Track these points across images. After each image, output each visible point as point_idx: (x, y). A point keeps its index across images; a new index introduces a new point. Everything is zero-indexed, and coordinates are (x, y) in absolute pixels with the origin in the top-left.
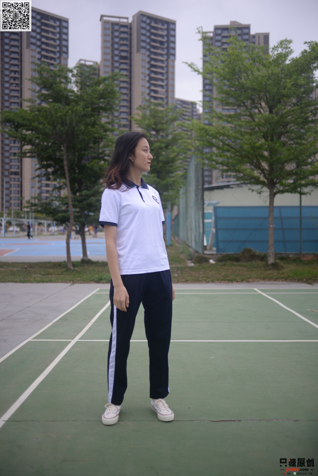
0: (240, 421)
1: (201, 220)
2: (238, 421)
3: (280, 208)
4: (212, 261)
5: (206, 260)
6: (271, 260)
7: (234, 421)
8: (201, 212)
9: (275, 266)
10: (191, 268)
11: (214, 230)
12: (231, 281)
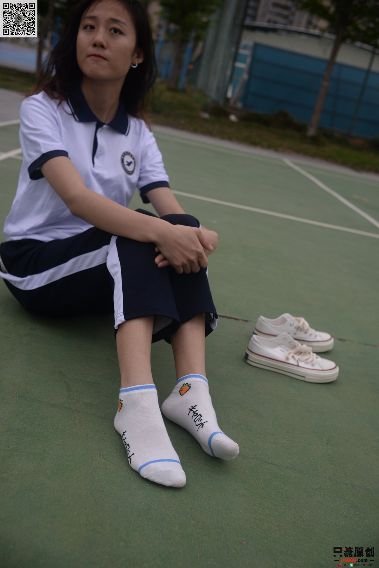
0: (246, 321)
1: (230, 63)
2: (243, 320)
3: (342, 66)
4: (233, 118)
5: (226, 115)
6: (311, 132)
7: (237, 319)
8: (233, 50)
9: (315, 140)
10: (205, 120)
11: (245, 76)
12: (254, 144)
